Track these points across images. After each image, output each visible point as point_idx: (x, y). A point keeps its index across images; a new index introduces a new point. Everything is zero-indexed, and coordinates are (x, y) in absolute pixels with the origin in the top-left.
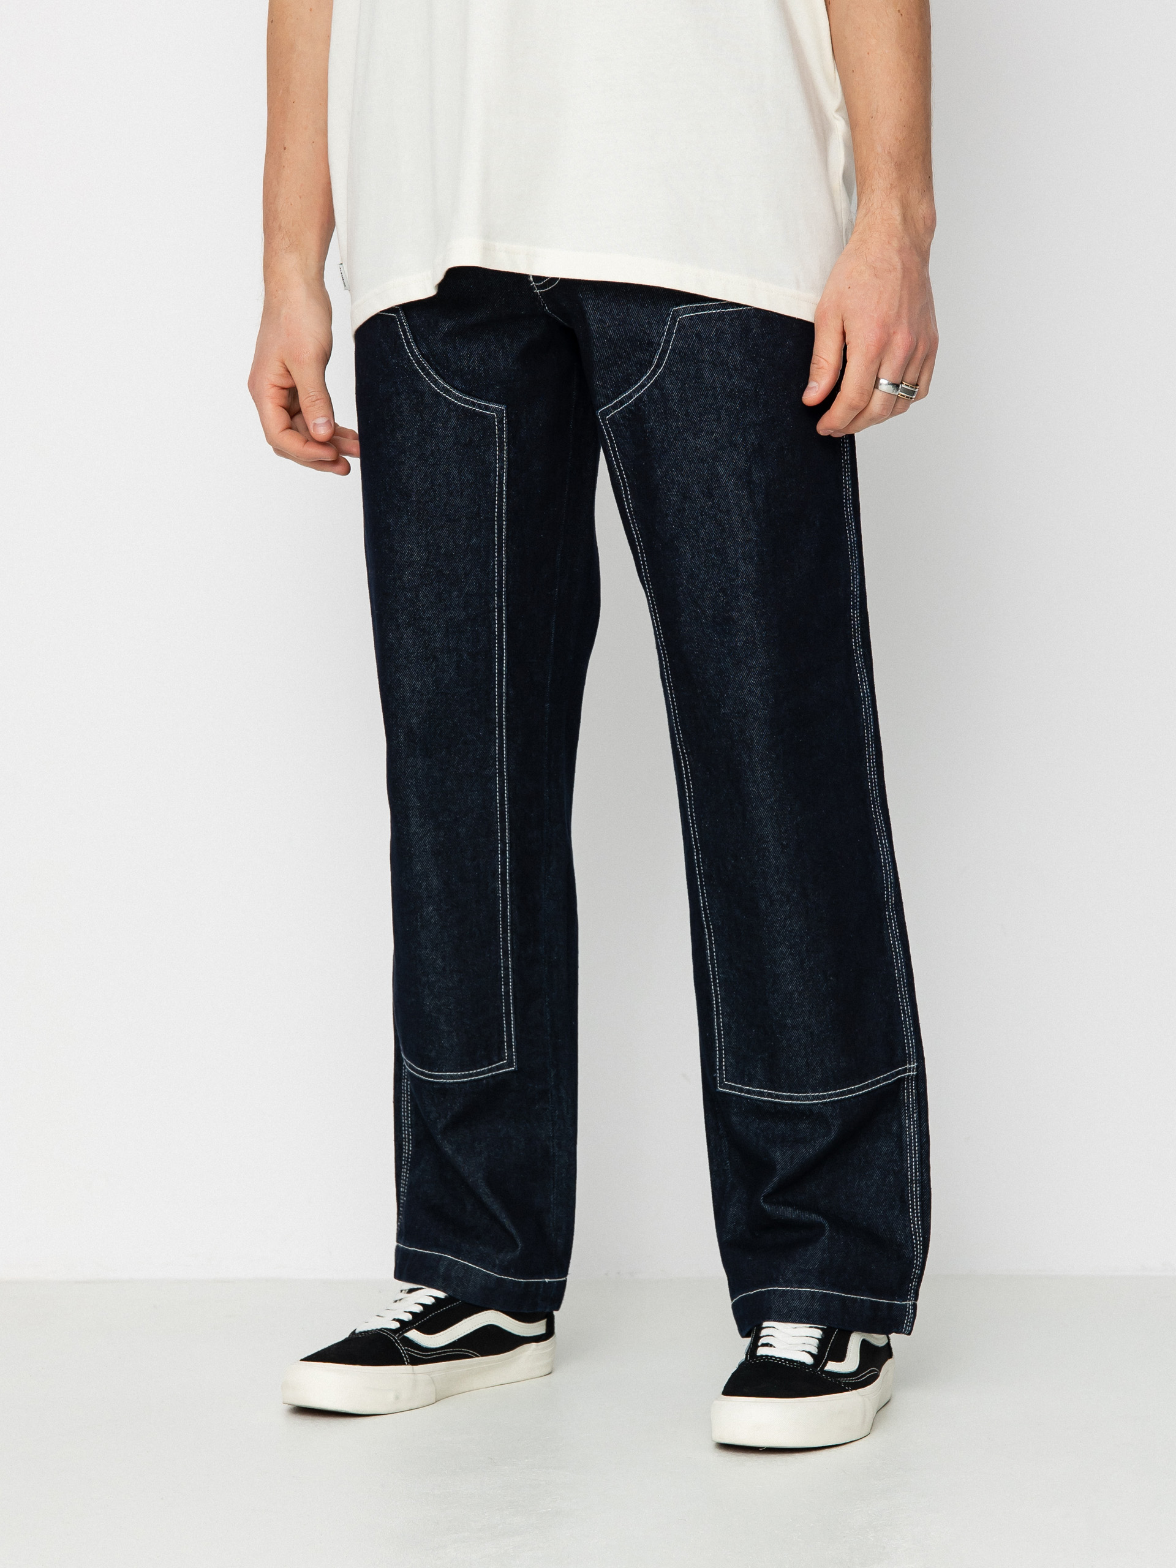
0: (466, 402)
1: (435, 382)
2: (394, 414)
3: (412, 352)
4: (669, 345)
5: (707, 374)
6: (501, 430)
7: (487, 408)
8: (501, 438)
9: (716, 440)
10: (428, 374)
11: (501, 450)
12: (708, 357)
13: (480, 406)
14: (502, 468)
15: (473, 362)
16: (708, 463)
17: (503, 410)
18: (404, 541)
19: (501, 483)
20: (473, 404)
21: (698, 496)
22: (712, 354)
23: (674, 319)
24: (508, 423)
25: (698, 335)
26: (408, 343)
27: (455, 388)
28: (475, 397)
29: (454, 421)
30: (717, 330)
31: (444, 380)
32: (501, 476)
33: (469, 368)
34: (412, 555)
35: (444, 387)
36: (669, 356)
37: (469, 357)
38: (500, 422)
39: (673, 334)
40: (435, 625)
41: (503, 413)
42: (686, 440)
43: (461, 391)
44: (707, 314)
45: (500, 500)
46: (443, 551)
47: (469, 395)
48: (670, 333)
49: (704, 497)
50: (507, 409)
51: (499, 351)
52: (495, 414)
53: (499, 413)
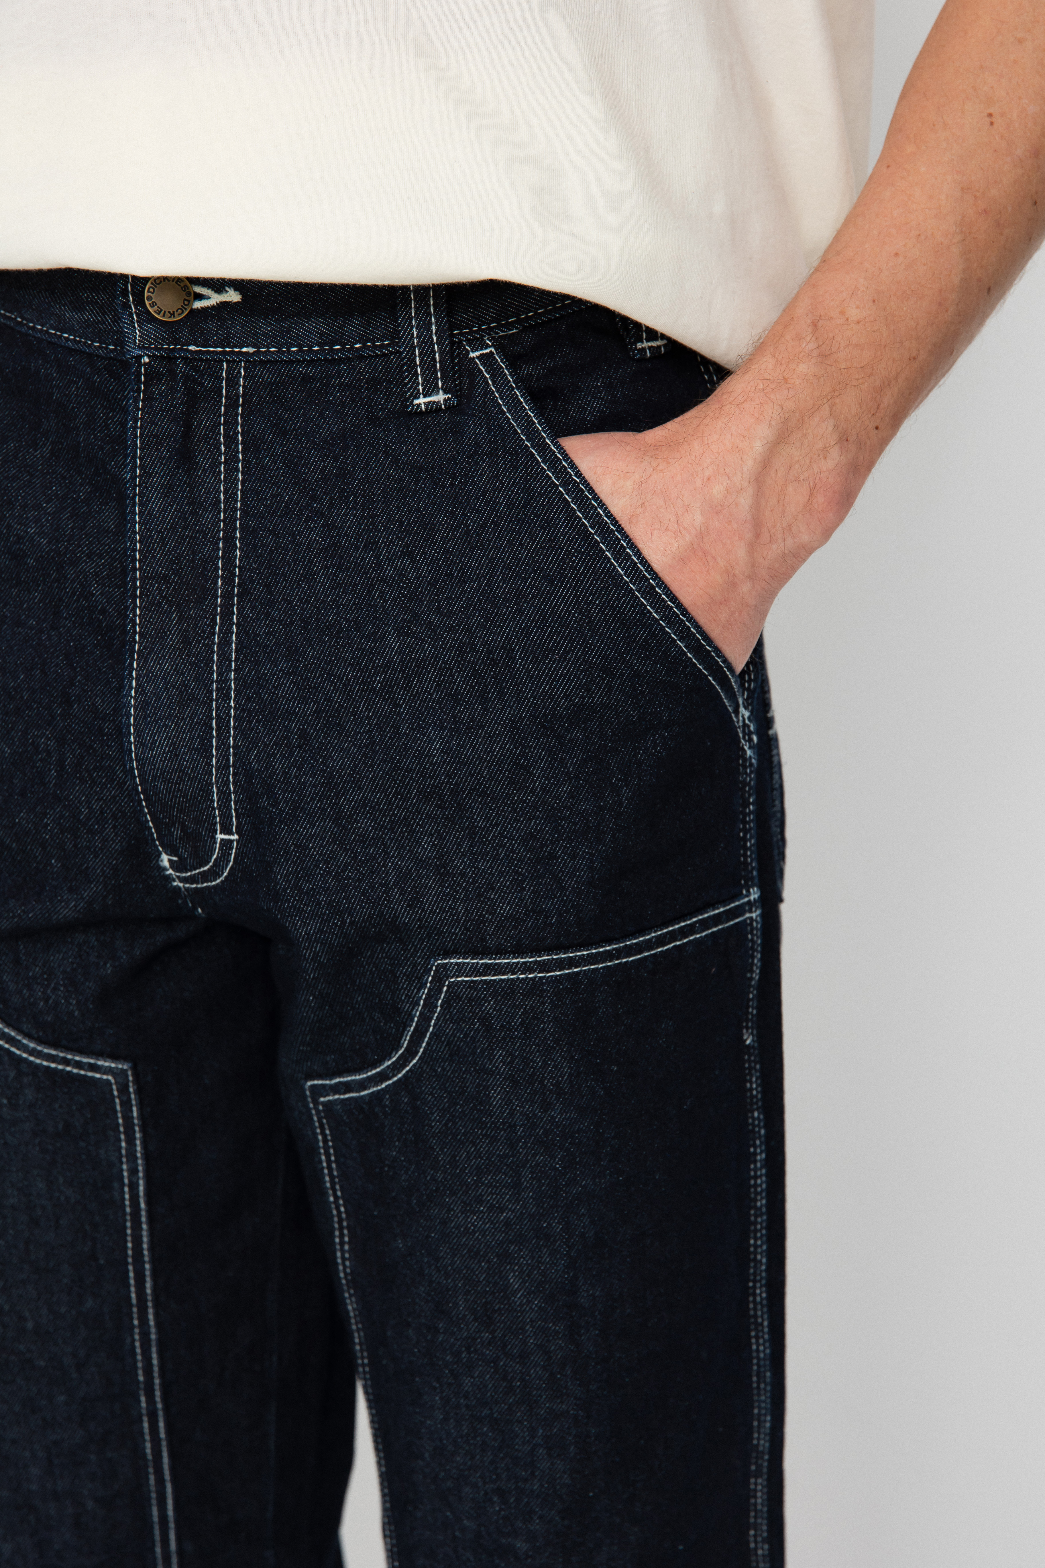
0: (53, 1059)
4: (430, 1026)
5: (496, 1097)
6: (126, 1105)
7: (93, 1068)
8: (128, 1118)
9: (507, 1224)
11: (131, 1141)
12: (502, 1068)
13: (79, 1065)
14: (133, 1171)
15: (55, 989)
16: (488, 1262)
17: (126, 1070)
20: (67, 1062)
21: (465, 1316)
22: (512, 1062)
23: (439, 980)
24: (138, 1092)
25: (485, 1020)
27: (26, 1035)
28: (67, 1049)
29: (29, 1094)
30: (525, 1012)
31: (4, 1022)
32: (133, 1187)
33: (46, 1001)
35: (5, 1032)
36: (428, 1043)
37: (46, 979)
38: (123, 1089)
39: (436, 1007)
40: (27, 1454)
41: (128, 1075)
42: (449, 1210)
43: (40, 1041)
44: (508, 979)
46: (30, 1325)
47: (55, 1045)
48: (430, 1004)
49: (475, 1320)
50: (134, 1068)
51: (105, 964)
52: (110, 1078)
53: (119, 1074)
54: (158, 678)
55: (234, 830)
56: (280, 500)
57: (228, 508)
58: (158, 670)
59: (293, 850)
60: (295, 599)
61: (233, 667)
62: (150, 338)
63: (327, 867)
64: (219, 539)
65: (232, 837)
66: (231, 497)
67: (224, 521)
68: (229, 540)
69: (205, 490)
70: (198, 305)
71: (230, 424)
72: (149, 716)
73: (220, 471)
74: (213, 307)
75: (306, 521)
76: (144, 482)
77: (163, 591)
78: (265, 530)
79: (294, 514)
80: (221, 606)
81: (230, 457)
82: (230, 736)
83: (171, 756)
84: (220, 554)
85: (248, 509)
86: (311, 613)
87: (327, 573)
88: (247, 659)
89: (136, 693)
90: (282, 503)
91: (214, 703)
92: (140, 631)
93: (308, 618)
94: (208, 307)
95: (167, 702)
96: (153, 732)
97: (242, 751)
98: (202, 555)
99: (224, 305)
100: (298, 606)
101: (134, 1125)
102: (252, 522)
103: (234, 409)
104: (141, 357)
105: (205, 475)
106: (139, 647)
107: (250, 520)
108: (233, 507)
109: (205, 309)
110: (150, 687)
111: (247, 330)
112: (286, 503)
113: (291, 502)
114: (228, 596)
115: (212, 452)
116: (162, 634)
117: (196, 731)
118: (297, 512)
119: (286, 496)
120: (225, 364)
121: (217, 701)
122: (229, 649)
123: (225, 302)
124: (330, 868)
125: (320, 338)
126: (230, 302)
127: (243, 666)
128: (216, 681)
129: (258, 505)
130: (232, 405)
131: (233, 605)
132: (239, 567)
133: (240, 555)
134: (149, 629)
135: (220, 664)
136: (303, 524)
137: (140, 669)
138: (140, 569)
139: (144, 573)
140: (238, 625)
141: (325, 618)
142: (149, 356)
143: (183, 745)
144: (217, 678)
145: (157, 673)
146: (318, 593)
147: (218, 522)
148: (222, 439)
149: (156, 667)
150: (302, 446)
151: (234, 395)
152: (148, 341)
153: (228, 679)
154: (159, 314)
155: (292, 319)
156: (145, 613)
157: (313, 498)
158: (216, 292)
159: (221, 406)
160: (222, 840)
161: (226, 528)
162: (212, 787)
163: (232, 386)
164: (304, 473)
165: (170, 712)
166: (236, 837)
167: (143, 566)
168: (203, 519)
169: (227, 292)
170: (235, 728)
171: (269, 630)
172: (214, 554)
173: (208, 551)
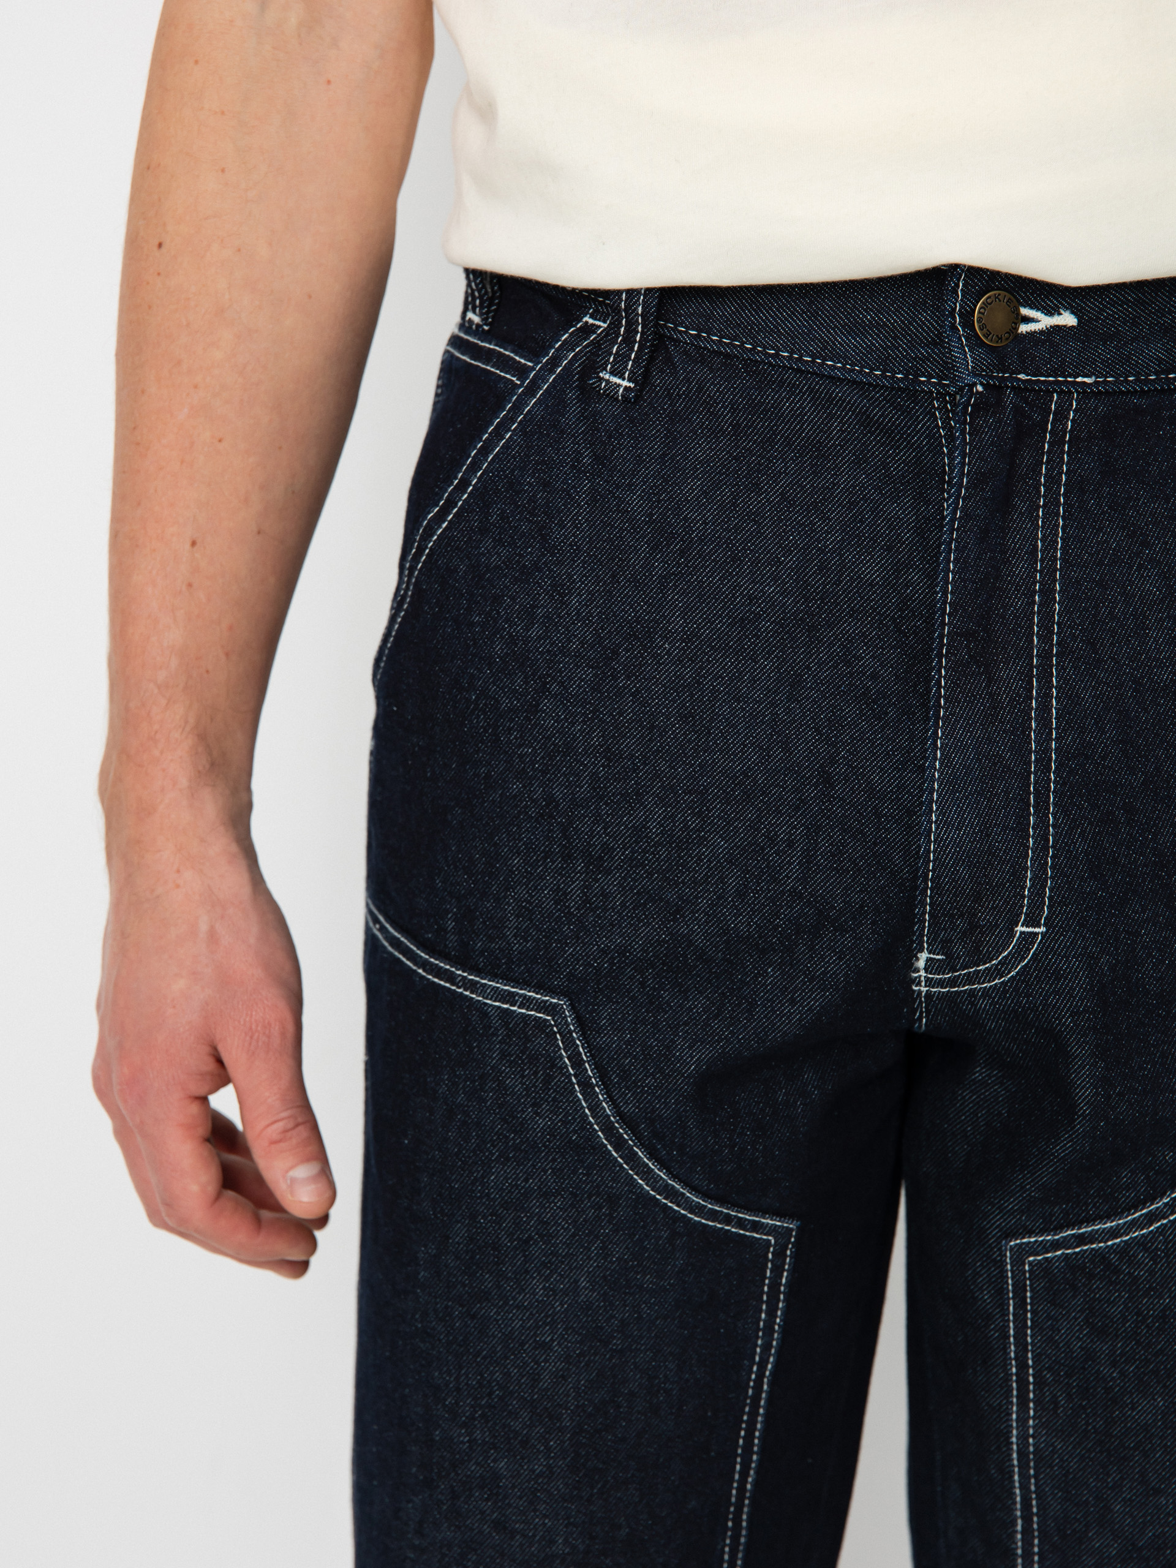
0: (713, 1215)
1: (647, 1174)
2: (530, 1238)
3: (595, 1108)
6: (778, 1271)
7: (756, 1227)
8: (774, 1285)
10: (631, 1158)
11: (771, 1313)
13: (741, 1223)
14: (767, 1347)
15: (741, 1133)
17: (792, 1230)
18: (535, 1510)
19: (761, 1375)
20: (728, 1220)
24: (797, 1257)
26: (586, 1085)
27: (694, 1189)
28: (735, 1205)
31: (669, 1173)
32: (763, 1365)
33: (731, 1150)
34: (552, 1542)
35: (667, 1185)
37: (732, 1124)
38: (780, 1254)
41: (791, 1236)
43: (706, 1196)
45: (754, 1414)
47: (721, 1201)
50: (800, 1228)
51: (796, 1102)
52: (770, 1238)
53: (782, 1235)
54: (969, 747)
55: (1043, 922)
56: (1106, 547)
57: (1046, 557)
58: (969, 739)
59: (1124, 937)
60: (1123, 657)
61: (1054, 736)
62: (982, 363)
63: (1160, 955)
64: (1035, 592)
65: (1037, 930)
66: (1050, 545)
67: (1041, 572)
68: (1047, 594)
69: (1021, 536)
70: (1024, 328)
71: (1055, 464)
72: (957, 791)
73: (1038, 515)
74: (1042, 332)
75: (1139, 569)
76: (962, 526)
77: (972, 649)
78: (1090, 581)
79: (1123, 562)
80: (1037, 667)
81: (1049, 500)
82: (1049, 812)
83: (981, 836)
84: (1036, 609)
85: (1069, 557)
86: (1142, 672)
87: (1161, 626)
88: (1070, 726)
89: (941, 764)
90: (1109, 550)
91: (1032, 776)
92: (945, 694)
93: (1139, 679)
94: (1035, 332)
95: (979, 775)
96: (962, 809)
97: (1063, 829)
98: (1015, 608)
99: (1057, 329)
100: (1128, 665)
101: (780, 1292)
102: (1075, 572)
103: (1059, 446)
104: (975, 384)
105: (1021, 519)
106: (945, 712)
107: (1072, 570)
108: (1052, 556)
109: (1032, 334)
110: (959, 758)
111: (1083, 358)
112: (1114, 550)
113: (1120, 548)
114: (1045, 656)
115: (1030, 494)
116: (970, 698)
117: (1012, 808)
118: (1128, 560)
119: (1113, 543)
120: (1055, 395)
121: (1035, 773)
122: (1048, 715)
123: (1058, 326)
124: (1163, 956)
125: (1159, 366)
126: (1065, 326)
127: (1065, 734)
128: (1035, 751)
129: (1081, 553)
130: (1057, 442)
131: (1051, 666)
132: (1059, 624)
133: (1059, 610)
134: (955, 691)
135: (1039, 733)
136: (1134, 573)
137: (946, 737)
138: (950, 624)
139: (953, 628)
140: (1058, 688)
141: (1158, 678)
142: (982, 384)
143: (995, 824)
144: (1036, 748)
145: (967, 742)
146: (1149, 650)
147: (1033, 573)
148: (1043, 480)
149: (966, 735)
150: (1130, 487)
151: (1061, 431)
152: (981, 367)
153: (1048, 749)
154: (987, 338)
155: (1132, 345)
156: (951, 674)
157: (1145, 544)
158: (1046, 314)
159: (1044, 442)
160: (1022, 933)
161: (1044, 579)
162: (1027, 872)
163: (1059, 420)
164: (1132, 516)
165: (982, 786)
166: (1043, 929)
167: (954, 620)
168: (1017, 569)
169: (1059, 314)
170: (1055, 805)
171: (1096, 693)
172: (1028, 609)
173: (1021, 605)
